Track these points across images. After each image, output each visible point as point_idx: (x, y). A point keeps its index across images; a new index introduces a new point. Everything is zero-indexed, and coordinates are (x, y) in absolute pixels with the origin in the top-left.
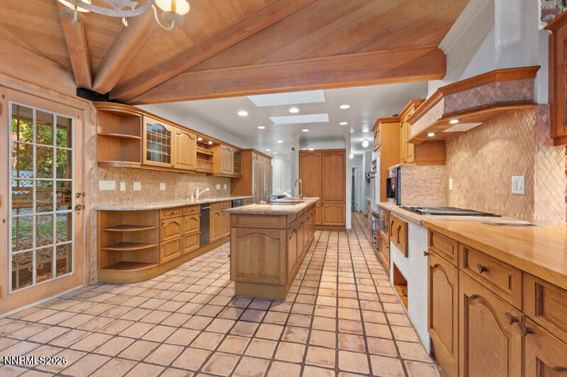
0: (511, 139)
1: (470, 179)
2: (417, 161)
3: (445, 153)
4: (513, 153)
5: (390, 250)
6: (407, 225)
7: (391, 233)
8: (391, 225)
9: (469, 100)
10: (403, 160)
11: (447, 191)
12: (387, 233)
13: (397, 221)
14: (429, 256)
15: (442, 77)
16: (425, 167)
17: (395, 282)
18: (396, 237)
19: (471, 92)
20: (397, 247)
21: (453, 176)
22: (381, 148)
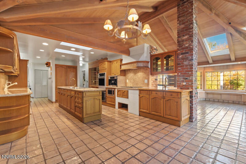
3: (125, 73)
4: (145, 75)
5: (115, 100)
6: (128, 91)
7: (117, 95)
8: (118, 92)
9: (141, 65)
10: (113, 74)
11: (126, 83)
12: (113, 95)
13: (122, 90)
14: (139, 95)
15: (128, 56)
16: (122, 77)
17: (119, 108)
18: (121, 95)
19: (141, 63)
20: (122, 97)
21: (128, 79)
22: (106, 69)
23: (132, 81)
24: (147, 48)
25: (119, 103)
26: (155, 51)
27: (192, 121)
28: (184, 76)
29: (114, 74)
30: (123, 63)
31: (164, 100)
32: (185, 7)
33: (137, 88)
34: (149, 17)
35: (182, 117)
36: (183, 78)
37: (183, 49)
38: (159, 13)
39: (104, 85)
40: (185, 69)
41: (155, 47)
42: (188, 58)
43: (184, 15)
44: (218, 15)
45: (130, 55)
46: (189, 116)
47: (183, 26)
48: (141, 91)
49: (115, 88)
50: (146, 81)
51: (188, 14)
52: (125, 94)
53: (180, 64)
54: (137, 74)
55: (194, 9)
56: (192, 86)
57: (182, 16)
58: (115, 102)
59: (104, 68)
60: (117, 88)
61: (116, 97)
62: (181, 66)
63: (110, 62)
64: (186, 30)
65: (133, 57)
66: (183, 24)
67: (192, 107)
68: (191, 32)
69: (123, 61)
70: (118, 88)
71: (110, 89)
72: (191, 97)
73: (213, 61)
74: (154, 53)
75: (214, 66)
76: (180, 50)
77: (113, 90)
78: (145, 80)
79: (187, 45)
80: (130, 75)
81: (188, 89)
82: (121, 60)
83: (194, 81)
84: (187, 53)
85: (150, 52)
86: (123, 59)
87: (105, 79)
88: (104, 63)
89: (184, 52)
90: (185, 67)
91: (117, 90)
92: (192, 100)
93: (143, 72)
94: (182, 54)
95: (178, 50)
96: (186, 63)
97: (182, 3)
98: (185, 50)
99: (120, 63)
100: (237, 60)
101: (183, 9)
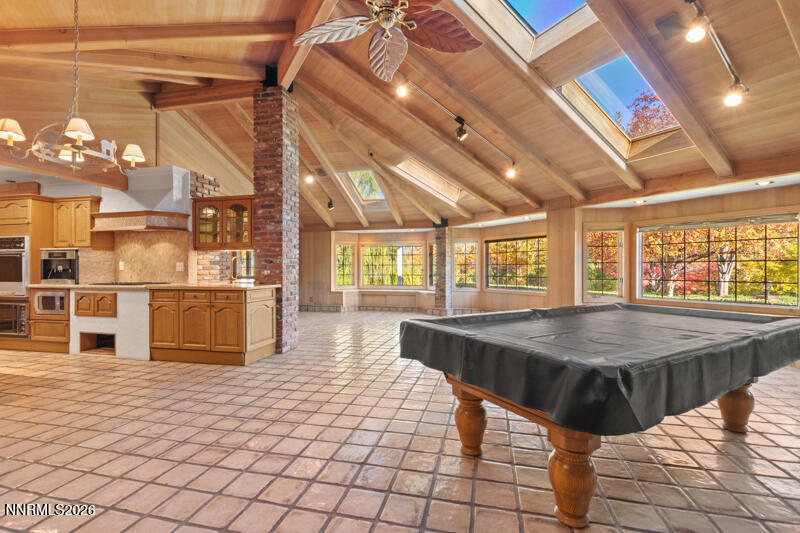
0: (176, 244)
1: (143, 263)
2: (94, 246)
3: (114, 242)
4: (177, 251)
5: (68, 325)
6: (115, 295)
7: (77, 308)
8: (77, 302)
9: (162, 222)
10: (63, 241)
11: (116, 271)
12: (62, 312)
13: (95, 295)
14: (150, 305)
15: (123, 190)
16: (99, 252)
17: (83, 349)
18: (92, 308)
19: (163, 218)
20: (94, 315)
21: (123, 260)
22: (30, 226)
23: (138, 265)
24: (184, 178)
25: (84, 336)
26: (212, 188)
27: (280, 353)
28: (267, 256)
29: (65, 244)
30: (103, 209)
31: (214, 310)
32: (267, 106)
33: (144, 286)
34: (191, 95)
35: (248, 344)
36: (266, 261)
37: (265, 196)
38: (217, 94)
39: (21, 280)
40: (267, 240)
41: (212, 179)
42: (274, 217)
43: (267, 123)
44: (346, 135)
45: (130, 189)
46: (274, 341)
47: (264, 145)
48: (156, 294)
49: (69, 290)
50: (180, 266)
51: (273, 123)
52: (105, 305)
53: (258, 229)
54: (153, 247)
55: (284, 116)
56: (281, 278)
57: (262, 123)
58: (66, 333)
59: (20, 221)
60: (73, 289)
61: (73, 318)
62: (261, 234)
63: (52, 201)
64: (270, 156)
65: (137, 196)
66: (265, 140)
67: (281, 323)
68: (278, 162)
69: (102, 204)
70: (77, 289)
71: (49, 294)
72: (279, 301)
73: (370, 223)
74: (206, 192)
75: (376, 234)
76: (259, 198)
77: (61, 294)
78: (178, 264)
79: (272, 189)
80: (132, 249)
81: (275, 283)
82: (97, 201)
83: (284, 267)
84: (272, 206)
85: (194, 189)
86: (102, 196)
87: (23, 259)
88: (21, 202)
89: (267, 203)
90: (268, 236)
91: (76, 294)
92: (281, 306)
93: (170, 241)
94: (263, 207)
95: (256, 196)
96: (270, 227)
97: (263, 95)
98: (267, 198)
99: (92, 210)
100: (406, 224)
101: (264, 107)
